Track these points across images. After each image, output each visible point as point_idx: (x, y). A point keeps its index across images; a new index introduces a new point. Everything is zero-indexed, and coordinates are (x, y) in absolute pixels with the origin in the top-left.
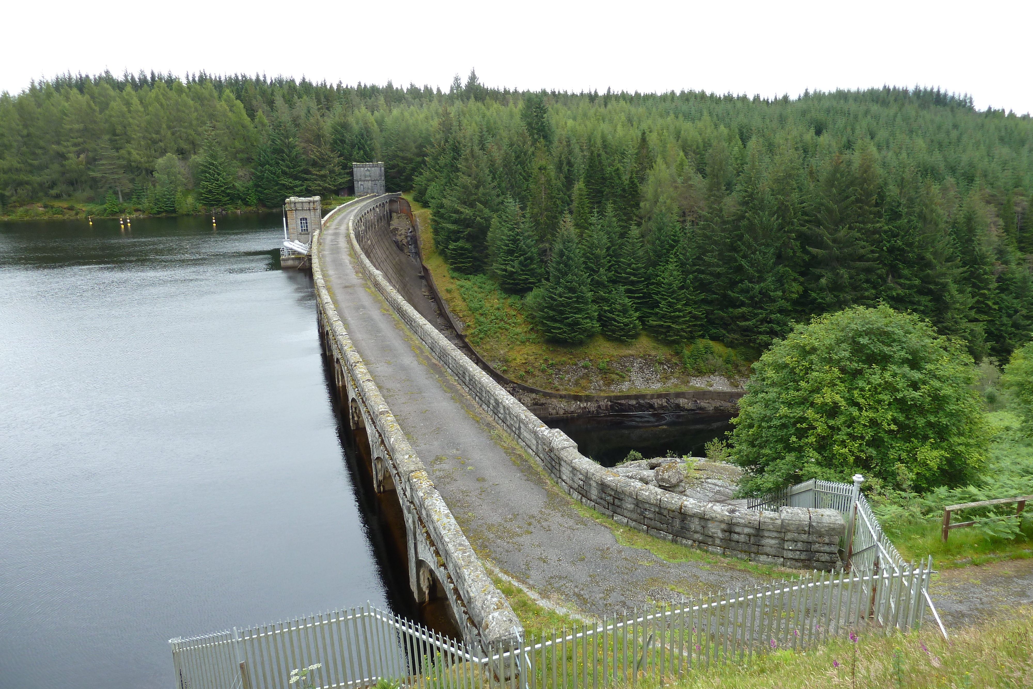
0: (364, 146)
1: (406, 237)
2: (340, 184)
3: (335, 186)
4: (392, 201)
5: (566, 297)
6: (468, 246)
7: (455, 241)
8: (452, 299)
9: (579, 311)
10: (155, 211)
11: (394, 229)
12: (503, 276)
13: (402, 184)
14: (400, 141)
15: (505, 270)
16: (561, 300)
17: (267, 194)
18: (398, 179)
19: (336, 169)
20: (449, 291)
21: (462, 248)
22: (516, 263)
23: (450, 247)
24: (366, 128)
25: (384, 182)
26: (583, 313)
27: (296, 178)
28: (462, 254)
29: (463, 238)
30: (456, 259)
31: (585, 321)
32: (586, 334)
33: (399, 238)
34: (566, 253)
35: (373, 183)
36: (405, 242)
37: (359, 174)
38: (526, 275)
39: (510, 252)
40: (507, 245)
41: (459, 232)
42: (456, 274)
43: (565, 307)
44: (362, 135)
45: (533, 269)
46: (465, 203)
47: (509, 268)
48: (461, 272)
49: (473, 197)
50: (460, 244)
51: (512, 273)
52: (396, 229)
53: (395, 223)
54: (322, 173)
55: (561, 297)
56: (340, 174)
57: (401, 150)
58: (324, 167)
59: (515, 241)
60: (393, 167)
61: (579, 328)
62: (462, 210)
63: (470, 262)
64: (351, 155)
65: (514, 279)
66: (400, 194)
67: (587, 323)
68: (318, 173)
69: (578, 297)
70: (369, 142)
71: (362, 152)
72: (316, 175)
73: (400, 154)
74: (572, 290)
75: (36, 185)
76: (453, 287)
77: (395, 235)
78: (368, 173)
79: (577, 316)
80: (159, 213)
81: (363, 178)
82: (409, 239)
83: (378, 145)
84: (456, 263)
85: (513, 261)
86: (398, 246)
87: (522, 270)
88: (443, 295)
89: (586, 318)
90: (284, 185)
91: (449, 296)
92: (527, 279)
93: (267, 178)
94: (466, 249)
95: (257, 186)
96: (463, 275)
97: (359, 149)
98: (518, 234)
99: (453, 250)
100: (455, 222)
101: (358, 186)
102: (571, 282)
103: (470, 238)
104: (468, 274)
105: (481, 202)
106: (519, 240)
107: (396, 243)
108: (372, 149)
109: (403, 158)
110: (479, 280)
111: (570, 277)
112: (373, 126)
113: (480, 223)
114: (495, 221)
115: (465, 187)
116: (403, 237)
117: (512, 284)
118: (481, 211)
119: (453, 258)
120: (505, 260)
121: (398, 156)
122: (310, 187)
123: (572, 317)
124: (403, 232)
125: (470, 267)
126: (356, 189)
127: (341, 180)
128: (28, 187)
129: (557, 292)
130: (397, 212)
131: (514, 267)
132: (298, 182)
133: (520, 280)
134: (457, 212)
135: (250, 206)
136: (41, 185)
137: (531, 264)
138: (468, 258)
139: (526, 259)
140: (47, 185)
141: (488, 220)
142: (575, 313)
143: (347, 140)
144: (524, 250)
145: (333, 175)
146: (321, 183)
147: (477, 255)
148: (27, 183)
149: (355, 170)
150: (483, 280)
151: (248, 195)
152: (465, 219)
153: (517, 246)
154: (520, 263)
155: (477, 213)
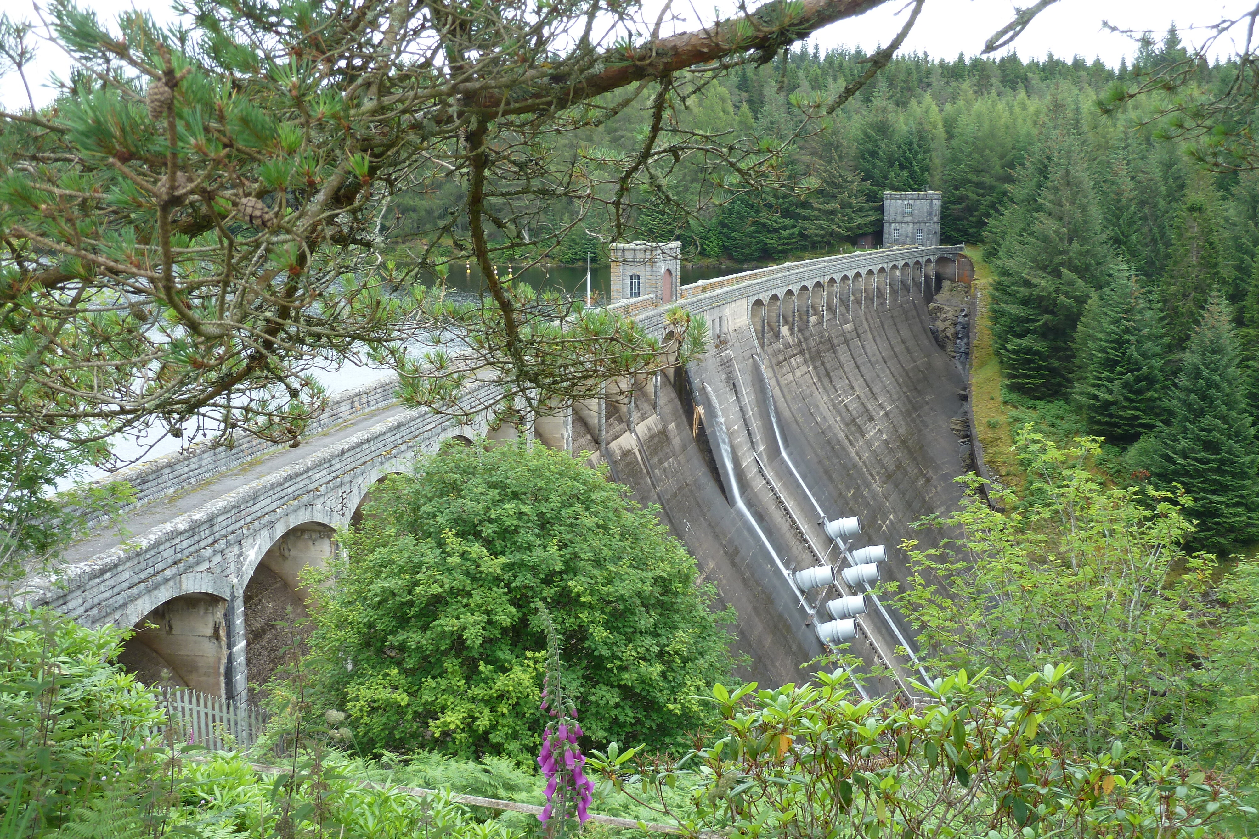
0: (911, 163)
1: (955, 324)
2: (859, 227)
3: (848, 230)
4: (942, 260)
5: (1195, 459)
6: (1041, 346)
7: (1020, 336)
8: (993, 442)
9: (1223, 489)
10: (567, 258)
11: (934, 308)
12: (1091, 408)
13: (971, 231)
14: (975, 155)
15: (1096, 397)
16: (1183, 462)
17: (735, 240)
18: (965, 222)
19: (853, 201)
20: (992, 426)
21: (1028, 351)
22: (1117, 386)
23: (1009, 347)
24: (919, 132)
25: (938, 227)
26: (1231, 494)
27: (786, 214)
28: (1030, 361)
29: (1034, 332)
30: (1017, 370)
31: (1232, 510)
32: (1232, 536)
33: (940, 325)
34: (1205, 373)
35: (916, 226)
36: (950, 332)
37: (892, 211)
38: (1136, 409)
39: (1110, 364)
40: (1104, 351)
41: (1028, 321)
42: (1013, 397)
43: (1192, 477)
44: (910, 144)
45: (1150, 399)
46: (1044, 268)
47: (1103, 395)
48: (1024, 393)
49: (1059, 259)
50: (1026, 342)
51: (1107, 404)
52: (940, 310)
53: (941, 298)
54: (829, 207)
55: (1185, 458)
56: (861, 209)
57: (977, 171)
58: (834, 196)
59: (1120, 344)
60: (960, 200)
61: (1217, 523)
62: (1034, 281)
63: (1042, 376)
64: (886, 178)
65: (1111, 416)
66: (961, 249)
67: (1240, 515)
68: (821, 206)
69: (1222, 462)
70: (919, 157)
71: (905, 173)
72: (819, 210)
73: (972, 177)
74: (1211, 446)
75: (423, 213)
76: (1002, 419)
77: (935, 320)
78: (908, 210)
79: (1215, 498)
80: (573, 261)
81: (899, 218)
82: (959, 327)
83: (937, 162)
84: (1015, 377)
85: (1111, 380)
86: (936, 339)
87: (1127, 399)
88: (980, 431)
89: (1237, 505)
90: (764, 225)
91: (990, 434)
92: (1137, 417)
93: (739, 213)
94: (1037, 353)
95: (723, 225)
96: (1026, 399)
97: (902, 167)
98: (1127, 331)
99: (1015, 352)
100: (1025, 302)
101: (890, 231)
102: (1209, 431)
103: (1045, 333)
104: (1036, 398)
105: (1074, 269)
106: (1128, 341)
107: (934, 334)
108: (927, 169)
109: (979, 185)
110: (1053, 412)
111: (1207, 420)
112: (935, 127)
113: (1064, 306)
114: (1093, 302)
115: (1045, 239)
116: (948, 323)
117: (1106, 423)
118: (1071, 283)
119: (1012, 367)
120: (1098, 378)
121: (969, 182)
122: (806, 229)
123: (1203, 498)
124: (950, 315)
125: (1043, 384)
126: (886, 236)
127: (860, 221)
128: (414, 216)
129: (1179, 447)
130: (952, 280)
131: (1110, 392)
132: (788, 222)
133: (1122, 418)
134: (1027, 284)
135: (708, 256)
136: (430, 212)
137: (1148, 390)
138: (1039, 368)
139: (1138, 380)
140: (436, 214)
141: (1081, 301)
142: (1214, 493)
143: (881, 153)
144: (1136, 362)
145: (848, 210)
146: (824, 223)
147: (1055, 364)
148: (414, 210)
149: (887, 203)
150: (1061, 412)
151: (707, 239)
152: (1040, 298)
153: (1124, 354)
154: (1126, 385)
155: (1063, 288)
